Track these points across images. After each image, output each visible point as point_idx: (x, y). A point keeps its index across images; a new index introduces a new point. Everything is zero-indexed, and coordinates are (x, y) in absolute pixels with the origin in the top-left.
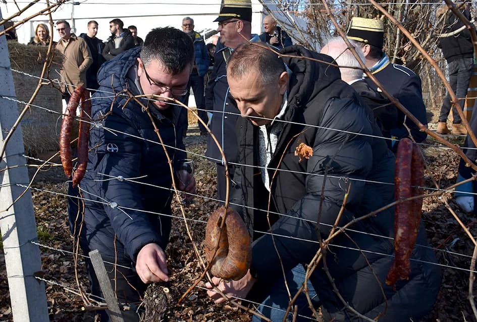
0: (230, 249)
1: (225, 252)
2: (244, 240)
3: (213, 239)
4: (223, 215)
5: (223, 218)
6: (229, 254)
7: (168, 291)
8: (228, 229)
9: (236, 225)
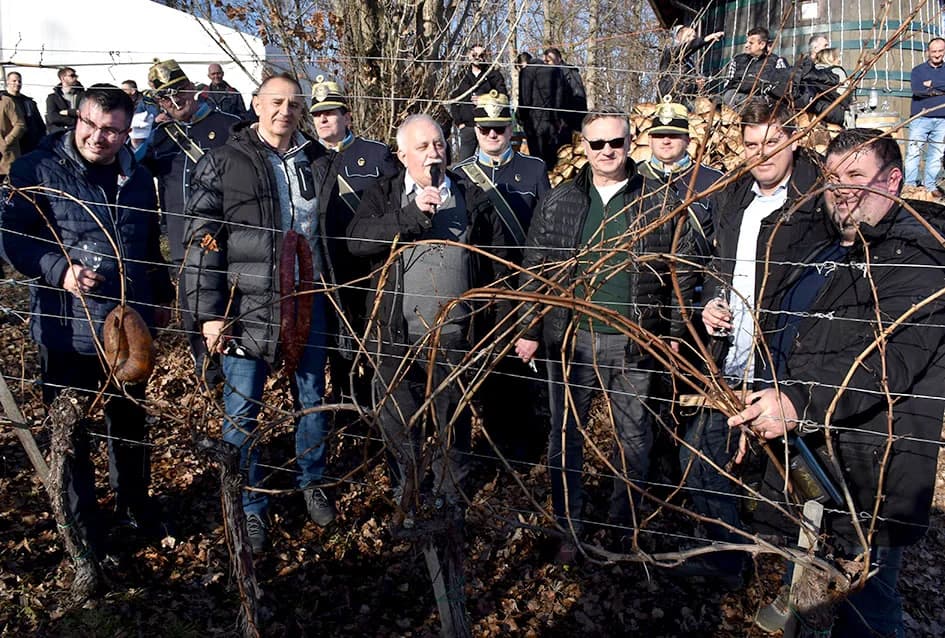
0: (131, 350)
1: (127, 355)
2: (143, 340)
3: (111, 341)
4: (119, 316)
5: (120, 318)
6: (131, 356)
7: (76, 401)
8: (126, 329)
9: (134, 324)
